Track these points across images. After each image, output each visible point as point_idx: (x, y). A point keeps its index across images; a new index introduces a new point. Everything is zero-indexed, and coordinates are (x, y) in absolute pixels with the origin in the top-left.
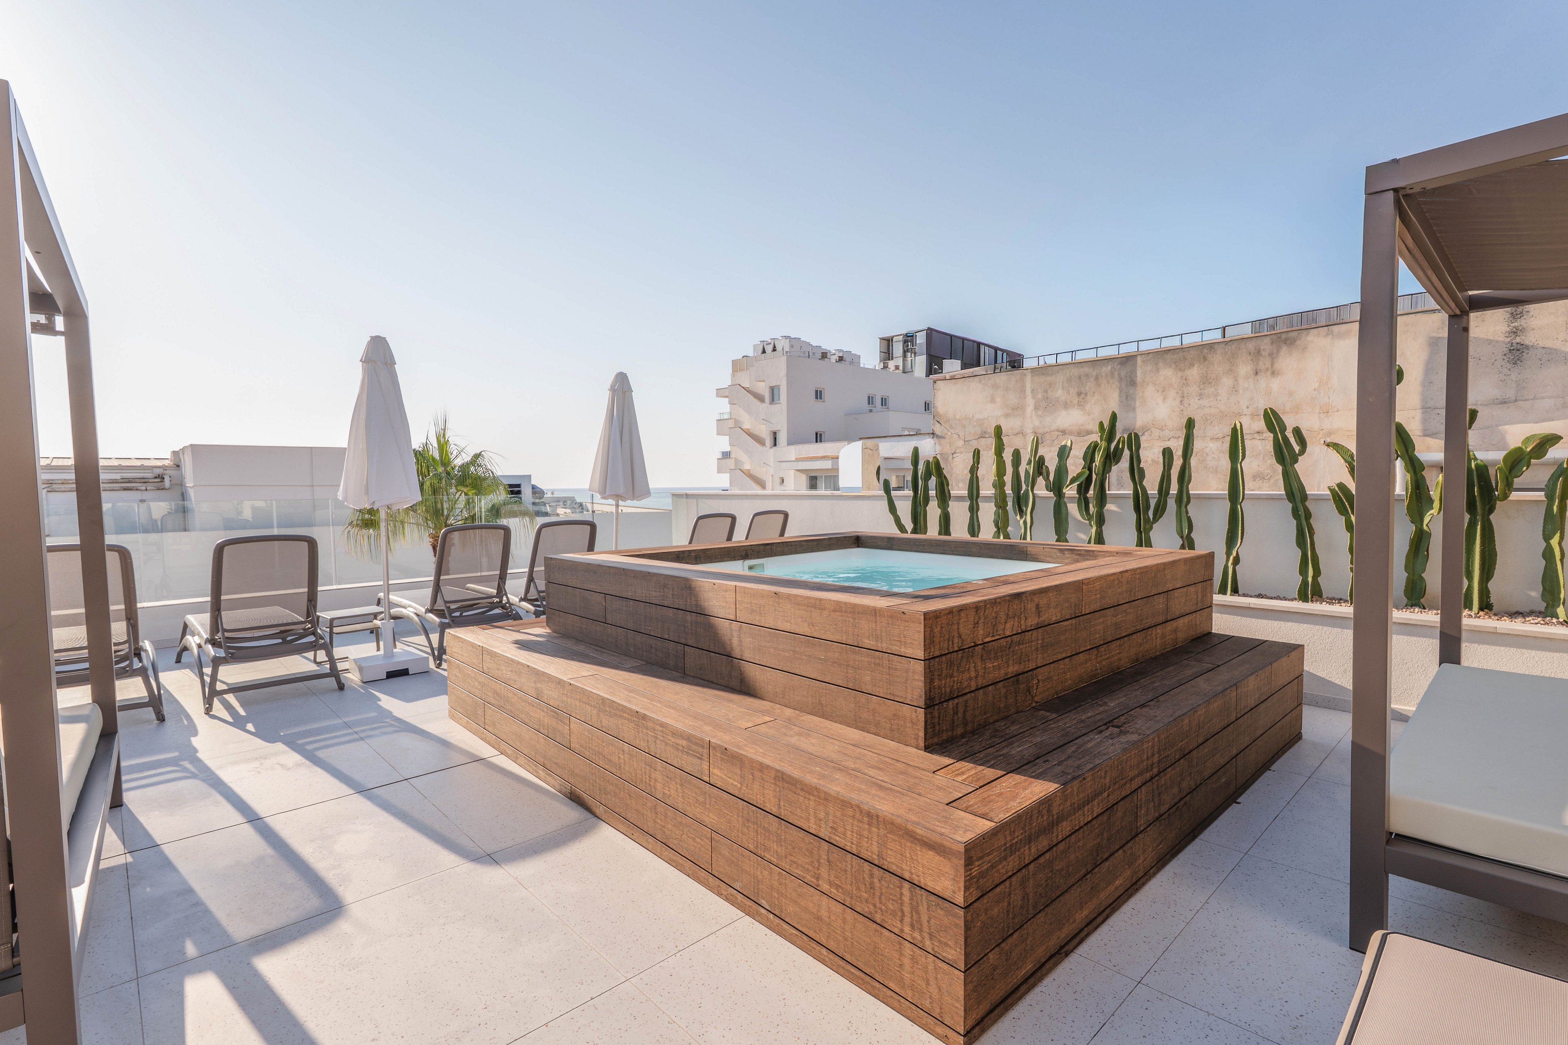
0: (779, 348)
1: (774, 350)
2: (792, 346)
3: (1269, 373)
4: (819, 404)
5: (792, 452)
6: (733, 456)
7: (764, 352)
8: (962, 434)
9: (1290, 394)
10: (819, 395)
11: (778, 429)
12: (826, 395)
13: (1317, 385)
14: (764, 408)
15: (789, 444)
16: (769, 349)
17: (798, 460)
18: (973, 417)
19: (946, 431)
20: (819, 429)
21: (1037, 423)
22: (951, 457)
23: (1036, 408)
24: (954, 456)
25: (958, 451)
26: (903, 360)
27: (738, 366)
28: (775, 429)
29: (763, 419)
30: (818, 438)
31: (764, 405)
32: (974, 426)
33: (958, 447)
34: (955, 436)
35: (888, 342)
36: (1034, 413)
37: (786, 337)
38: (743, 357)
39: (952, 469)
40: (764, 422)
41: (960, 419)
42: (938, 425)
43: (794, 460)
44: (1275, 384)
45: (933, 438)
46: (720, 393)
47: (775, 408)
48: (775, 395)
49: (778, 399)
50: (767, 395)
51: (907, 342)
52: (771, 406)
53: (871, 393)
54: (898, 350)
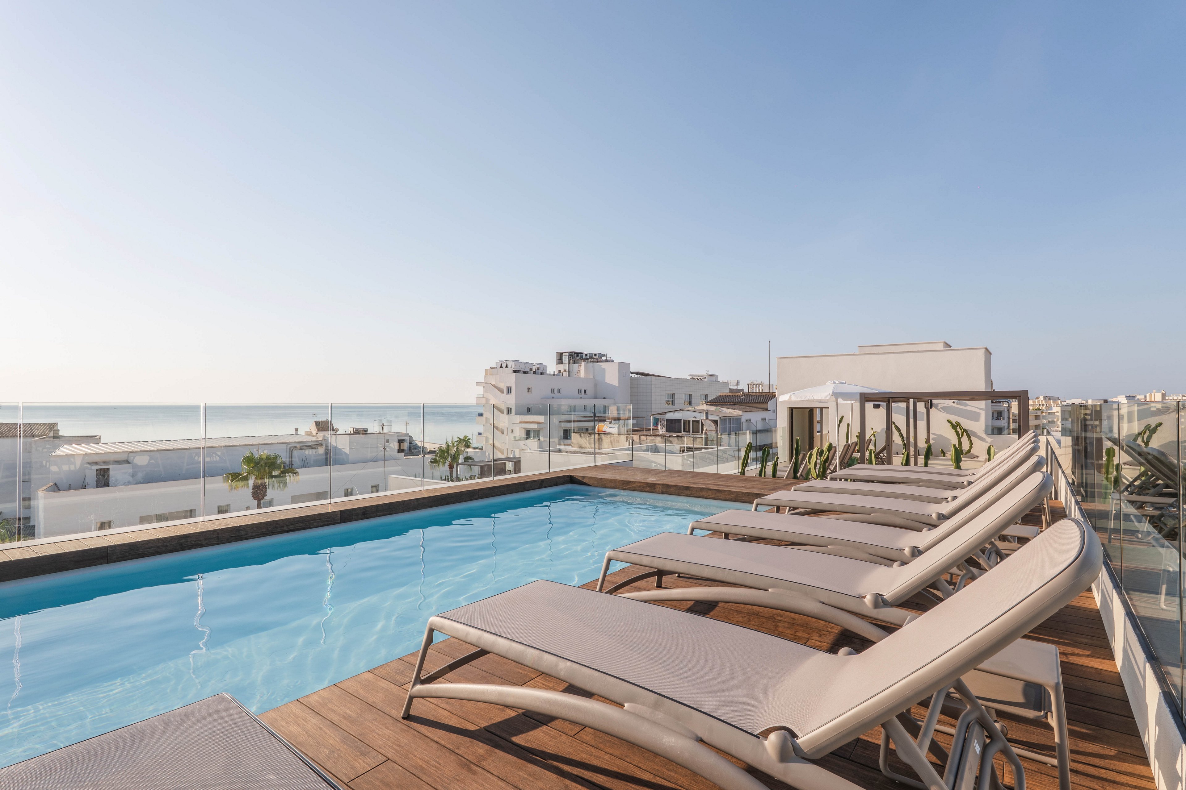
0: (509, 366)
1: (507, 367)
2: (516, 365)
4: (529, 394)
5: (519, 418)
6: (484, 416)
7: (501, 367)
10: (529, 390)
11: (511, 407)
12: (533, 390)
14: (504, 396)
15: (516, 414)
16: (504, 366)
17: (520, 423)
20: (530, 406)
26: (569, 365)
27: (487, 373)
30: (530, 411)
31: (503, 394)
35: (560, 355)
37: (513, 361)
38: (490, 368)
40: (503, 402)
46: (478, 384)
47: (509, 396)
48: (509, 390)
49: (511, 393)
50: (505, 391)
51: (571, 355)
52: (507, 395)
53: (553, 387)
54: (566, 359)
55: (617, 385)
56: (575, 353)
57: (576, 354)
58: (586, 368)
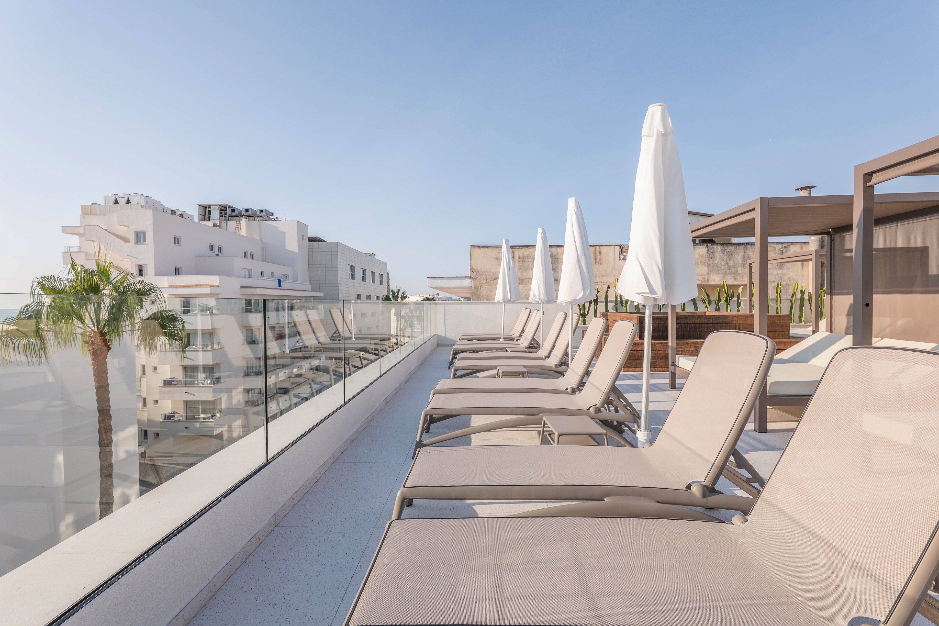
0: (133, 202)
1: (128, 202)
2: (147, 202)
3: (599, 263)
4: (177, 247)
7: (116, 202)
8: (485, 278)
9: (605, 270)
10: (176, 241)
11: (145, 263)
12: (182, 241)
13: (612, 269)
14: (130, 246)
15: (157, 275)
16: (123, 201)
17: (170, 287)
18: (490, 271)
19: (477, 276)
20: (178, 266)
21: (520, 275)
22: (479, 288)
23: (520, 269)
24: (481, 287)
25: (483, 285)
26: (220, 221)
27: (87, 210)
28: (140, 263)
29: (128, 255)
30: (177, 272)
31: (127, 244)
32: (491, 275)
33: (483, 284)
34: (482, 278)
35: (206, 208)
36: (519, 270)
37: (141, 196)
38: (92, 204)
39: (480, 293)
40: (129, 257)
41: (484, 272)
42: (473, 273)
43: (167, 286)
44: (601, 267)
45: (470, 279)
46: (67, 230)
47: (141, 247)
48: (140, 237)
49: (145, 241)
50: (132, 237)
51: (223, 210)
52: (136, 246)
53: (212, 242)
54: (215, 214)
55: (297, 252)
56: (230, 207)
57: (230, 209)
58: (248, 227)
